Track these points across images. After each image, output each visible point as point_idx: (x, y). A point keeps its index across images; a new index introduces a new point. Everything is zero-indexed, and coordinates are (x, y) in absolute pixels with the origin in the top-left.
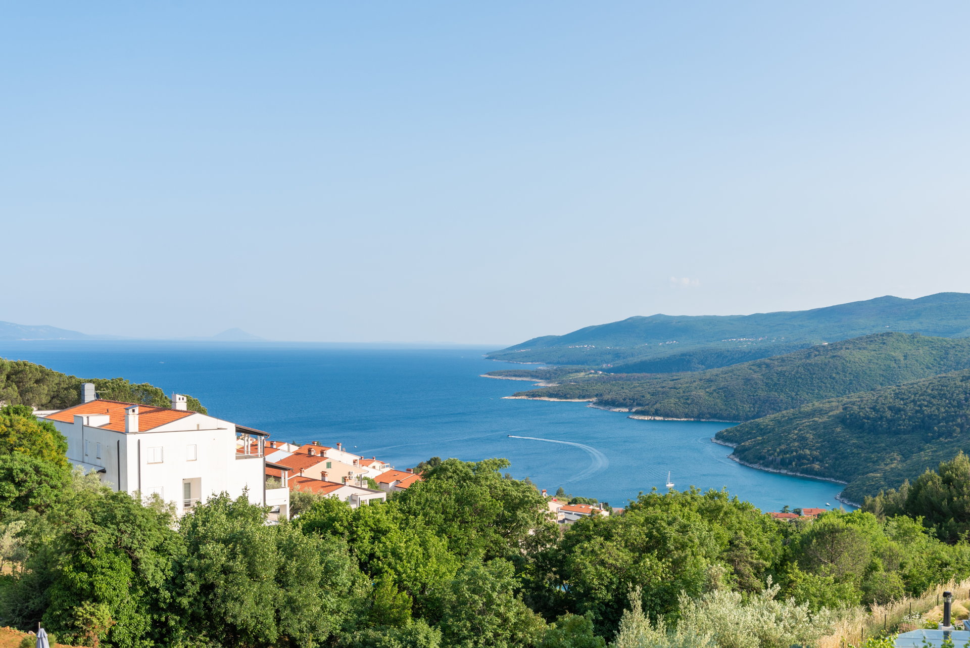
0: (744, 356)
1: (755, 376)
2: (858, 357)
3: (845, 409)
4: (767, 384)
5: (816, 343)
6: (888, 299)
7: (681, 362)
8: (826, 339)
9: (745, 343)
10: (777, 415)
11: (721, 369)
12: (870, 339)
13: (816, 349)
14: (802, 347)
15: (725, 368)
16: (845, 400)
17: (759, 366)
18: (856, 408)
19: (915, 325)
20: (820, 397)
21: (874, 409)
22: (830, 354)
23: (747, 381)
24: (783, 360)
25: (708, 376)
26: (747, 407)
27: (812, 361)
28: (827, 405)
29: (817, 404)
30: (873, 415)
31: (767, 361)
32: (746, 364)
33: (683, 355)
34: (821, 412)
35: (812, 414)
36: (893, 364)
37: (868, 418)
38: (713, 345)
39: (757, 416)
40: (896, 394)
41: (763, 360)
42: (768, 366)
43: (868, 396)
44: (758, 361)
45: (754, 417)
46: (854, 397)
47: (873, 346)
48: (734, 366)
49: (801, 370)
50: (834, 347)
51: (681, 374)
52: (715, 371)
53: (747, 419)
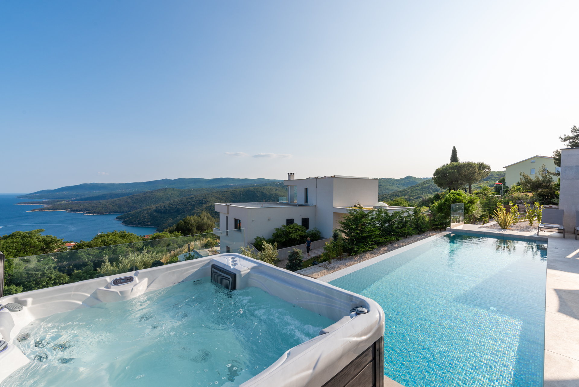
1: (128, 200)
2: (159, 194)
3: (156, 208)
4: (132, 202)
5: (147, 191)
7: (103, 197)
8: (149, 190)
9: (124, 191)
10: (136, 211)
11: (117, 199)
12: (162, 190)
13: (147, 192)
14: (143, 192)
15: (118, 198)
16: (156, 205)
17: (130, 197)
18: (159, 207)
20: (149, 205)
21: (164, 207)
23: (126, 202)
24: (137, 196)
25: (112, 201)
26: (126, 209)
27: (146, 195)
28: (151, 207)
29: (148, 207)
30: (164, 209)
34: (149, 209)
35: (147, 210)
37: (163, 210)
39: (130, 211)
40: (170, 203)
41: (131, 196)
42: (132, 197)
44: (129, 196)
45: (129, 212)
50: (152, 192)
52: (115, 199)
53: (126, 212)
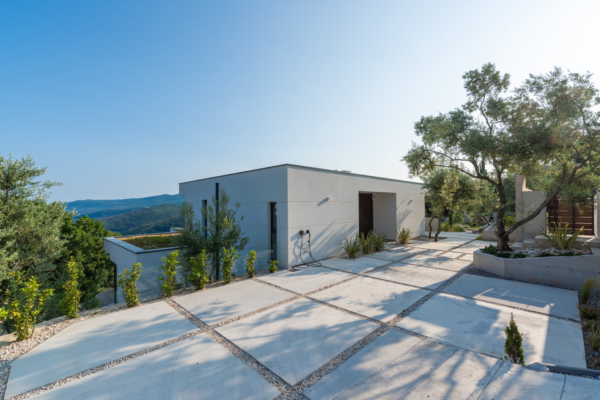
0: (121, 212)
6: (166, 195)
19: (174, 202)
22: (150, 210)
31: (130, 213)
32: (122, 214)
33: (98, 212)
36: (168, 212)
38: (110, 209)
43: (162, 221)
46: (158, 222)
47: (162, 208)
48: (118, 215)
49: (141, 215)
51: (99, 218)
